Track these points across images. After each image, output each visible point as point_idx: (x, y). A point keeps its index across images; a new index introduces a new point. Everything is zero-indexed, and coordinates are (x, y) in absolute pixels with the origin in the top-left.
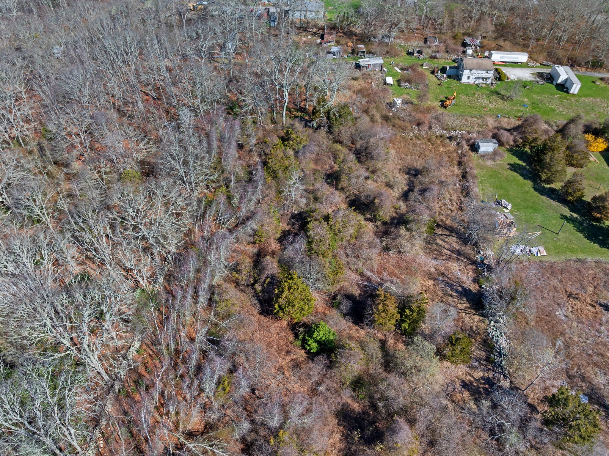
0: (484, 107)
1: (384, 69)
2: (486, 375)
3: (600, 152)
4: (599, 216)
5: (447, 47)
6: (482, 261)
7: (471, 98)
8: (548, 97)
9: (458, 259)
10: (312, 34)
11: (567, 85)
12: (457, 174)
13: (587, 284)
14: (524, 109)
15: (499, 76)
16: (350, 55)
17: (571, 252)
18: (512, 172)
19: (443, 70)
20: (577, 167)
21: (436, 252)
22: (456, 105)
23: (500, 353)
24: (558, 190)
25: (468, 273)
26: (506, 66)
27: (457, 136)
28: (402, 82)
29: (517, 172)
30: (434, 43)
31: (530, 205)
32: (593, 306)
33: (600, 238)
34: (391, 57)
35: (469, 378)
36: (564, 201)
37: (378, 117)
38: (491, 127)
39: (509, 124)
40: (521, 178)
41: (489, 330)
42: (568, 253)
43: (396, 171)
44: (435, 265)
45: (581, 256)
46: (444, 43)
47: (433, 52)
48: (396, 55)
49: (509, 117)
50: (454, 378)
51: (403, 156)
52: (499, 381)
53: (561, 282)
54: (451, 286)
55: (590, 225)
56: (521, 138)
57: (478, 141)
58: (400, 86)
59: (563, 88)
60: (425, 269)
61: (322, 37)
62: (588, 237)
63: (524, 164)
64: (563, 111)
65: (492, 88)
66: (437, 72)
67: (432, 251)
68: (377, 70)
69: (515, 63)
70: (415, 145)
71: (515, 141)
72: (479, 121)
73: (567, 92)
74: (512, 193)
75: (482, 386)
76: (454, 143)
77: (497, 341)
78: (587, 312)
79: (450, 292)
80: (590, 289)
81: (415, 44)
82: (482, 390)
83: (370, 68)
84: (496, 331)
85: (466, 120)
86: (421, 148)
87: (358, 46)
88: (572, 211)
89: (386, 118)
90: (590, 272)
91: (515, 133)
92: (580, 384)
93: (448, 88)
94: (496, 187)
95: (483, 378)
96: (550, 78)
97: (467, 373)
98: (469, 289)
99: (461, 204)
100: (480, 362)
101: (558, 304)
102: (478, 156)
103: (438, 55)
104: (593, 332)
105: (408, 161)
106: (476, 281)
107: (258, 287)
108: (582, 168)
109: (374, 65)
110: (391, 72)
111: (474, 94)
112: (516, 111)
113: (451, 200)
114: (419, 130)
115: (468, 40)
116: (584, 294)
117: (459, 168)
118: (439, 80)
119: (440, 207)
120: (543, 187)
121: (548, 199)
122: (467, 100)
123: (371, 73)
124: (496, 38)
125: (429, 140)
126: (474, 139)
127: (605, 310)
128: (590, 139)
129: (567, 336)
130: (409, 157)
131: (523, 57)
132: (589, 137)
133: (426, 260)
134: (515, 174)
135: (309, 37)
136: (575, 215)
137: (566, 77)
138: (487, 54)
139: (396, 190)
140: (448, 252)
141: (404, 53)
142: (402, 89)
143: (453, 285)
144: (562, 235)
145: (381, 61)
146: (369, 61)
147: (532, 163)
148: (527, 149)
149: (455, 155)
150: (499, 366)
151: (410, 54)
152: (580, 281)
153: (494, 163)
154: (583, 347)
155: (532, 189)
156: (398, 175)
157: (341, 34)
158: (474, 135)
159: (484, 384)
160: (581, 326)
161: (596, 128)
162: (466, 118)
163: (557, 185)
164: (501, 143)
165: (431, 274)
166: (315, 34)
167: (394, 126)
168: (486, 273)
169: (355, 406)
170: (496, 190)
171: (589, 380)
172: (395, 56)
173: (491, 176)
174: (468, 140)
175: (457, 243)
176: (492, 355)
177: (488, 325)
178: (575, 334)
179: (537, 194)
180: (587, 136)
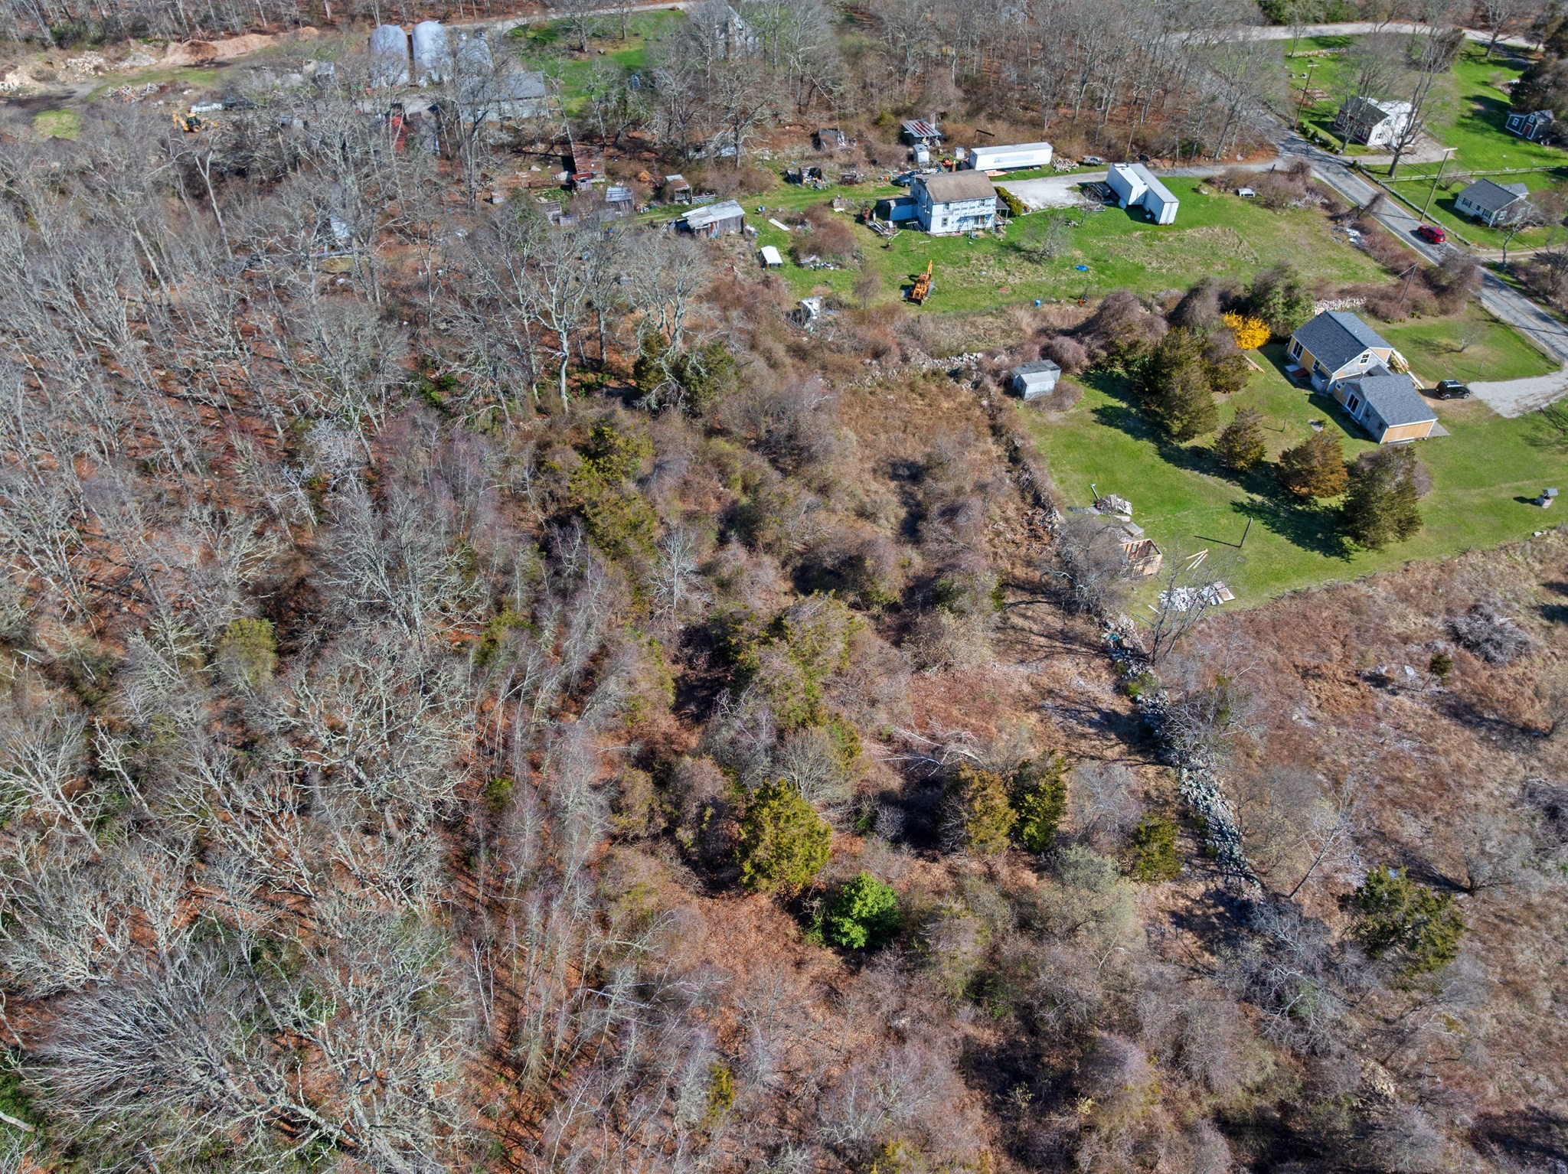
0: (999, 287)
1: (748, 227)
2: (1212, 886)
3: (1259, 348)
4: (1305, 490)
5: (869, 152)
6: (1119, 643)
7: (965, 269)
8: (1120, 240)
9: (1069, 651)
10: (539, 160)
11: (1150, 205)
12: (999, 457)
13: (1327, 641)
14: (1082, 276)
15: (1009, 207)
16: (653, 203)
17: (1277, 579)
18: (1105, 428)
19: (882, 210)
20: (1228, 390)
21: (1019, 647)
22: (939, 293)
23: (1220, 832)
24: (1209, 450)
25: (1099, 677)
26: (1010, 178)
27: (969, 368)
28: (802, 255)
29: (1117, 427)
30: (837, 143)
31: (1167, 494)
32: (1353, 685)
33: (1319, 536)
34: (752, 194)
35: (1181, 902)
36: (1230, 473)
37: (780, 352)
38: (1029, 331)
39: (1063, 318)
40: (1129, 437)
41: (1184, 790)
42: (1272, 583)
43: (867, 476)
44: (1028, 678)
45: (1300, 584)
46: (860, 141)
47: (841, 166)
48: (762, 188)
49: (1058, 302)
50: (1153, 913)
51: (870, 437)
52: (1240, 890)
53: (1279, 648)
54: (1076, 714)
55: (1292, 513)
56: (1102, 347)
57: (1017, 370)
58: (799, 265)
59: (1143, 212)
60: (1011, 691)
61: (568, 164)
62: (1297, 540)
63: (1124, 405)
64: (1160, 268)
65: (1000, 236)
66: (871, 218)
67: (1011, 645)
68: (732, 232)
69: (1027, 168)
70: (885, 406)
71: (1092, 356)
72: (999, 322)
73: (1153, 221)
74: (1123, 477)
75: (1212, 911)
76: (966, 386)
77: (1208, 808)
78: (1347, 698)
79: (1079, 729)
80: (1337, 650)
81: (795, 153)
82: (1215, 920)
83: (715, 231)
84: (1198, 787)
85: (973, 324)
86: (901, 409)
87: (670, 178)
88: (1250, 488)
89: (799, 353)
90: (1325, 614)
91: (1087, 339)
92: (1381, 850)
93: (907, 253)
94: (1086, 470)
95: (1207, 894)
96: (1111, 194)
97: (1175, 893)
98: (1114, 711)
99: (1030, 524)
100: (1190, 863)
101: (1291, 697)
102: (1026, 407)
103: (859, 173)
104: (1370, 739)
105: (883, 446)
106: (1121, 689)
107: (685, 835)
108: (1237, 389)
109: (725, 223)
110: (766, 232)
111: (968, 259)
112: (1067, 285)
113: (1007, 520)
114: (882, 369)
115: (911, 126)
116: (1329, 664)
117: (996, 442)
118: (880, 236)
119: (991, 540)
120: (1178, 448)
121: (1196, 473)
122: (958, 276)
123: (723, 243)
124: (971, 115)
125: (912, 387)
126: (1007, 368)
127: (1375, 686)
128: (1235, 324)
129: (1327, 759)
130: (883, 437)
131: (1041, 154)
132: (1232, 320)
133: (1005, 669)
134: (1113, 431)
135: (534, 168)
136: (1258, 498)
137: (1144, 189)
138: (960, 155)
139: (883, 522)
140: (1043, 641)
141: (778, 180)
142: (806, 273)
143: (1080, 712)
144: (1248, 549)
145: (738, 211)
146: (709, 214)
147: (1139, 400)
148: (1119, 369)
149: (978, 412)
150: (1230, 859)
151: (794, 179)
152: (1313, 638)
153: (1062, 415)
154: (1361, 773)
155: (1157, 458)
156: (874, 486)
157: (611, 150)
158: (1003, 359)
159: (1215, 906)
160: (1345, 731)
161: (1238, 297)
162: (971, 319)
163: (1204, 440)
164: (1064, 366)
165: (1026, 700)
166: (545, 159)
167: (824, 368)
168: (1134, 668)
169: (986, 1036)
170: (1089, 477)
171: (1393, 836)
172: (761, 191)
173: (1068, 446)
174: (995, 373)
175: (1054, 614)
176: (1209, 842)
177: (1178, 779)
178: (1340, 751)
179: (1170, 467)
180: (1226, 317)
